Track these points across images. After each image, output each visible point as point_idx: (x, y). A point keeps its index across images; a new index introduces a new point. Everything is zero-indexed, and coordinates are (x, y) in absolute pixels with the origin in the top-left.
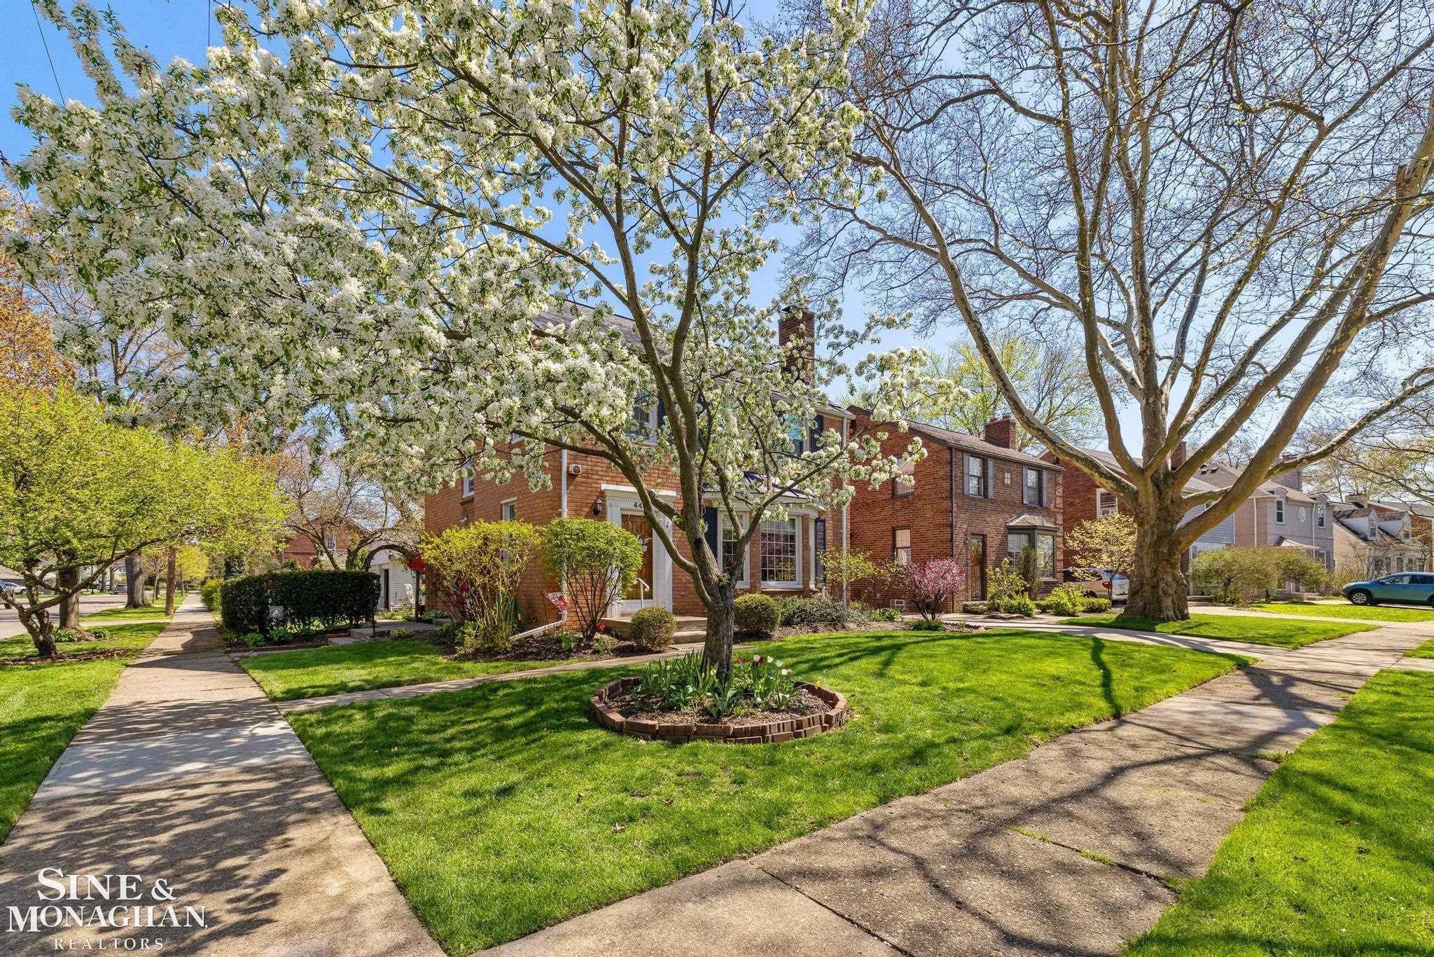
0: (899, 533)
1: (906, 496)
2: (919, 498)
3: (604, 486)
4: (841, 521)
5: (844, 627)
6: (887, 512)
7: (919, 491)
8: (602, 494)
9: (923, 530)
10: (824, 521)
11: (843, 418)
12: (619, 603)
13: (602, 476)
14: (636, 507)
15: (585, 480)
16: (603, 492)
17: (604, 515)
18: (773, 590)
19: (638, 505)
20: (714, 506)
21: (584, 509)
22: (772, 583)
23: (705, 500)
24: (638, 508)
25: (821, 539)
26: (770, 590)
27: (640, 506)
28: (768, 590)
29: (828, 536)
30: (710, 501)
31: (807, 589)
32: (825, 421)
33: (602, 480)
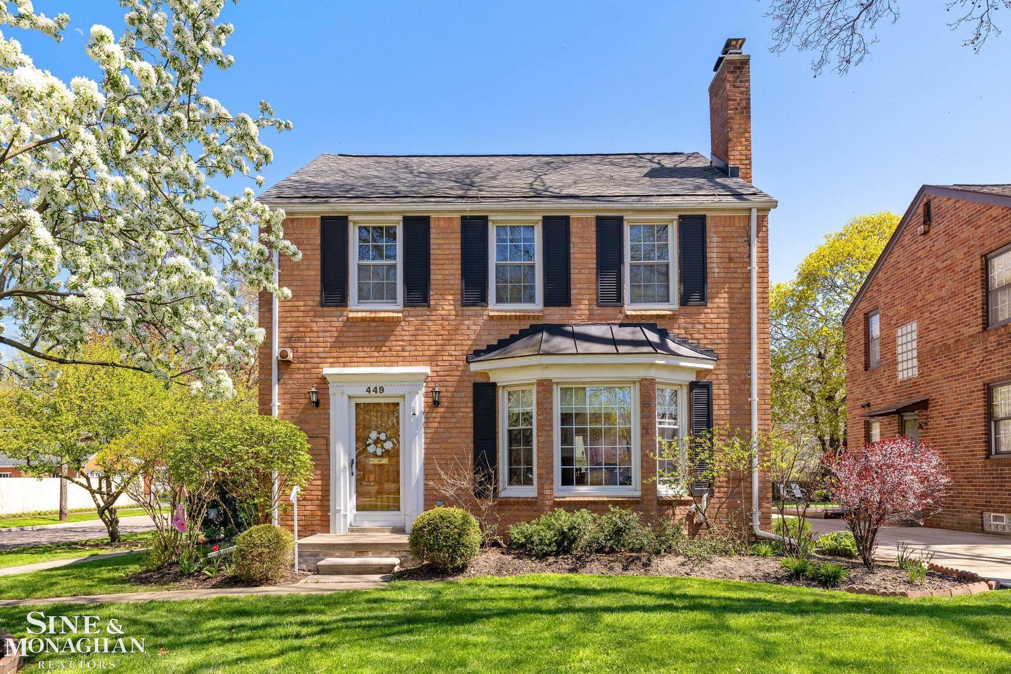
0: (998, 393)
3: (326, 370)
4: (748, 382)
8: (324, 380)
10: (708, 386)
11: (750, 210)
12: (345, 516)
13: (324, 358)
14: (369, 392)
15: (302, 366)
16: (326, 378)
17: (326, 406)
18: (577, 499)
19: (372, 389)
20: (492, 380)
21: (302, 401)
22: (582, 489)
23: (476, 373)
24: (373, 393)
25: (701, 416)
26: (572, 499)
27: (375, 390)
28: (567, 499)
29: (718, 410)
30: (485, 374)
31: (650, 497)
32: (709, 223)
33: (325, 363)
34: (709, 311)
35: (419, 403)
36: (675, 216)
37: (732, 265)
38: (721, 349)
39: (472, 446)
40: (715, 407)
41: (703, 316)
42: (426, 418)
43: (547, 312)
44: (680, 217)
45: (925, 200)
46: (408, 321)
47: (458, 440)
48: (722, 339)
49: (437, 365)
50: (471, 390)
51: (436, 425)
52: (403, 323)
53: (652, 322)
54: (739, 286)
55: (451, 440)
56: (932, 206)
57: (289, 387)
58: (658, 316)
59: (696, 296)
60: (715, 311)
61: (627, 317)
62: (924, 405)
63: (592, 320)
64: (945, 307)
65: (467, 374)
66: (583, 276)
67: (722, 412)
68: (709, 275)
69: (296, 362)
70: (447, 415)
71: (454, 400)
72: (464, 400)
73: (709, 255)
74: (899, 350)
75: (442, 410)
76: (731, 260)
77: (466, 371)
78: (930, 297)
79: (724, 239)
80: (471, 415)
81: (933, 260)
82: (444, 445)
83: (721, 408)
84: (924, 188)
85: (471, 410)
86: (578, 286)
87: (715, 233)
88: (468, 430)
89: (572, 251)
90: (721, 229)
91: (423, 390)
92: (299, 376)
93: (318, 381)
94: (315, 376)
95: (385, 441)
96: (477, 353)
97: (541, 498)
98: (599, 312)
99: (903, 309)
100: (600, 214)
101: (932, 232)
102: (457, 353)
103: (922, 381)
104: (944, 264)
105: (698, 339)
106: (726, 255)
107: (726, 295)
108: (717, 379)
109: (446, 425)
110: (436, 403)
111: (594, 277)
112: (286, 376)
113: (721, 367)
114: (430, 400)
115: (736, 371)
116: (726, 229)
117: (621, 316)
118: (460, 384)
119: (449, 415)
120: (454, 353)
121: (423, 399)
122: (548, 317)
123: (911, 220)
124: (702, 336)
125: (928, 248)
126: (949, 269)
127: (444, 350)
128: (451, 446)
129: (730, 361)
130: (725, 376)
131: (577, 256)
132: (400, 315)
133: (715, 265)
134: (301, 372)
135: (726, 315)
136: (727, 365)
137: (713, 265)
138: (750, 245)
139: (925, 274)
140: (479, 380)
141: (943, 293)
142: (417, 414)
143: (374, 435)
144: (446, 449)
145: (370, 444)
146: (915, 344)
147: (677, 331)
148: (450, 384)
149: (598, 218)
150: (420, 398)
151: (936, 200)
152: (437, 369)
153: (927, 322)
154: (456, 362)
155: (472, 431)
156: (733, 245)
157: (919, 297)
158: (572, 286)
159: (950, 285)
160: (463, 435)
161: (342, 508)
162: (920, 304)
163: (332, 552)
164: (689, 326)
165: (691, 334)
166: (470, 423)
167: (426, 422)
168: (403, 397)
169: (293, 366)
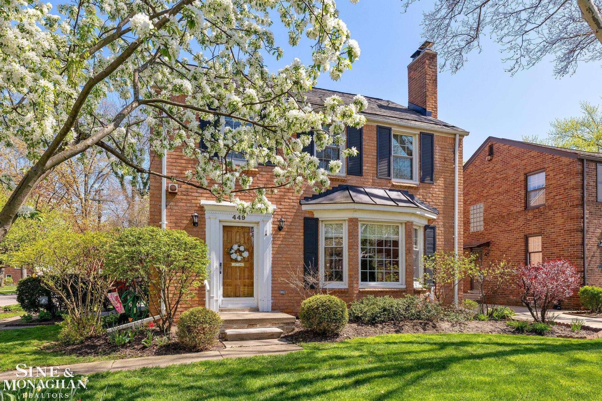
0: (531, 240)
1: (538, 207)
2: (550, 208)
3: (203, 202)
4: (453, 227)
5: (434, 327)
6: (521, 220)
7: (550, 202)
8: (202, 208)
9: (553, 236)
10: (434, 228)
11: (455, 135)
12: (217, 300)
13: (201, 193)
14: (235, 218)
15: (185, 197)
16: (203, 207)
17: (203, 226)
18: (372, 290)
19: (237, 217)
20: (316, 216)
21: (185, 222)
22: (373, 284)
23: (306, 211)
24: (237, 220)
25: (431, 244)
26: (369, 290)
27: (239, 218)
28: (366, 290)
29: (439, 241)
30: (311, 212)
31: (411, 289)
32: (435, 139)
33: (202, 196)
34: (434, 187)
35: (269, 228)
36: (418, 132)
37: (446, 163)
38: (440, 208)
39: (303, 256)
40: (437, 240)
41: (432, 189)
42: (274, 238)
43: (349, 178)
44: (421, 132)
45: (490, 144)
46: (262, 175)
47: (294, 253)
48: (441, 203)
49: (281, 205)
50: (302, 221)
51: (280, 242)
52: (258, 175)
53: (406, 190)
54: (449, 175)
55: (290, 253)
56: (494, 147)
57: (174, 211)
58: (409, 187)
59: (428, 178)
60: (437, 187)
61: (393, 185)
62: (488, 244)
63: (375, 185)
64: (501, 197)
65: (300, 211)
66: (370, 159)
67: (440, 243)
68: (435, 167)
69: (179, 194)
70: (287, 236)
71: (291, 227)
72: (298, 227)
73: (435, 156)
74: (472, 217)
75: (284, 233)
76: (445, 160)
77: (299, 209)
78: (492, 192)
79: (442, 149)
80: (303, 237)
81: (495, 173)
82: (285, 256)
83: (440, 241)
84: (490, 138)
85: (302, 234)
86: (367, 165)
87: (438, 144)
88: (300, 247)
89: (363, 144)
90: (440, 143)
91: (271, 220)
92: (182, 204)
93: (197, 208)
94: (194, 205)
95: (243, 252)
96: (306, 199)
97: (351, 289)
98: (378, 181)
99: (474, 197)
100: (379, 125)
101: (494, 160)
102: (293, 198)
103: (486, 232)
104: (501, 176)
105: (429, 202)
106: (443, 158)
107: (443, 179)
108: (438, 224)
109: (286, 243)
110: (280, 229)
111: (375, 160)
112: (172, 204)
113: (440, 218)
114: (276, 226)
115: (447, 221)
116: (443, 143)
117: (390, 185)
118: (296, 217)
119: (289, 237)
120: (292, 198)
121: (271, 225)
122: (349, 181)
123: (480, 153)
124: (431, 200)
125: (491, 168)
126: (506, 179)
127: (285, 196)
128: (289, 256)
129: (444, 215)
130: (442, 223)
131: (366, 147)
132: (257, 170)
133: (437, 162)
134: (184, 201)
135: (443, 190)
136: (443, 217)
137: (436, 162)
138: (454, 154)
139: (489, 180)
140: (307, 215)
141: (500, 190)
142: (268, 234)
143: (235, 247)
144: (286, 258)
145: (232, 253)
146: (482, 214)
147: (418, 196)
148: (289, 217)
149: (377, 126)
150: (269, 225)
151: (496, 145)
152: (281, 207)
153: (490, 204)
154: (293, 204)
155: (303, 247)
156: (446, 152)
157: (485, 191)
158: (363, 164)
159: (505, 187)
160: (297, 250)
161: (215, 295)
162: (485, 195)
163: (231, 325)
164: (425, 194)
165: (425, 199)
166: (301, 242)
167: (273, 241)
168: (258, 223)
169: (177, 197)
